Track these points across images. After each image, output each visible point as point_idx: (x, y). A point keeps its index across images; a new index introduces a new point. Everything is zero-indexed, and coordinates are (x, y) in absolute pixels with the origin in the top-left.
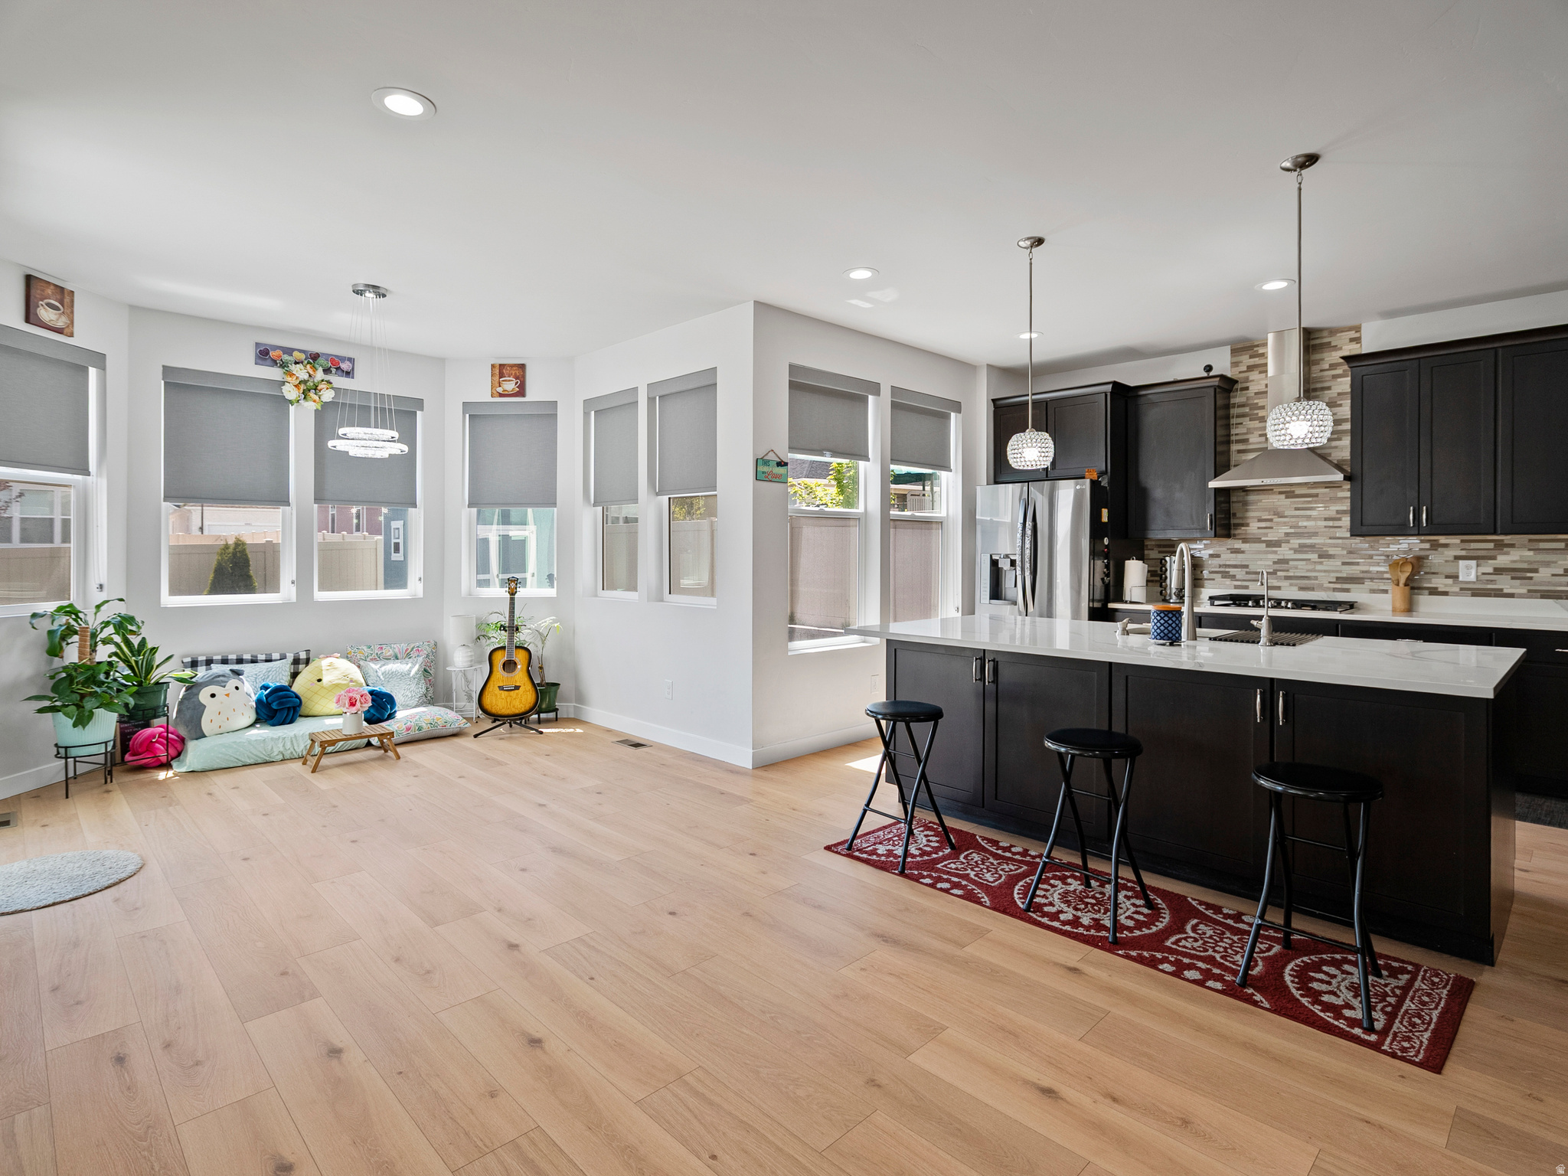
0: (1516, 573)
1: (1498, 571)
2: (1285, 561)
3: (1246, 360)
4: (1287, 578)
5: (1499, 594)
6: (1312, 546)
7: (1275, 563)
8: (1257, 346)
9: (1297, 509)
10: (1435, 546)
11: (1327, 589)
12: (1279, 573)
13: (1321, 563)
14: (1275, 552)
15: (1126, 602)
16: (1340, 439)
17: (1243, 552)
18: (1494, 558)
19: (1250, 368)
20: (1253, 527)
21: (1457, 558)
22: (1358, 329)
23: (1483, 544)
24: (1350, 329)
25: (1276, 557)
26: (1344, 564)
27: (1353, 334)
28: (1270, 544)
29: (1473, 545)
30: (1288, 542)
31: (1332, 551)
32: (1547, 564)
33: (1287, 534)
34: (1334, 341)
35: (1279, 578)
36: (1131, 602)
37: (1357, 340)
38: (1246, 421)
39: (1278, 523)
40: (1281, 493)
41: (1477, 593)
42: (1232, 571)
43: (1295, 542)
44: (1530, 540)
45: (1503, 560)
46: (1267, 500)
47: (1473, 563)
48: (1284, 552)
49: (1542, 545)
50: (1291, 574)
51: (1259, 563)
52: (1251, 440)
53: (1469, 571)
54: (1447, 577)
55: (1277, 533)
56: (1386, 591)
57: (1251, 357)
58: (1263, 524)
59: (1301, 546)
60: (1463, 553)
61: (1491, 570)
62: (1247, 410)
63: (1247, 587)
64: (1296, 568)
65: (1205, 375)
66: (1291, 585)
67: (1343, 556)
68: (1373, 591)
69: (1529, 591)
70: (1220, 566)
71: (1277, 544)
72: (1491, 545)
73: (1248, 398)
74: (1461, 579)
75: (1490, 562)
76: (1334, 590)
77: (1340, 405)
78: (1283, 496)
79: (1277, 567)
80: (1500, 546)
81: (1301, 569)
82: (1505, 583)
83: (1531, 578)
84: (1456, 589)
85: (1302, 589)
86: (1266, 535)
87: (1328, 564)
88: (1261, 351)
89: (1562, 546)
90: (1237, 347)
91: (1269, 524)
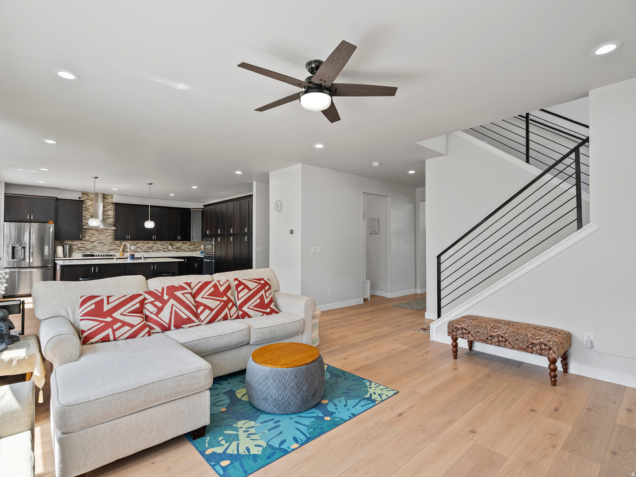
1: (137, 247)
2: (95, 246)
3: (86, 197)
4: (96, 250)
5: (137, 252)
6: (102, 242)
7: (93, 246)
8: (89, 194)
9: (98, 234)
10: (127, 243)
11: (106, 252)
12: (94, 249)
13: (104, 246)
14: (93, 244)
15: (58, 258)
16: (108, 219)
17: (84, 244)
18: (137, 245)
19: (87, 199)
20: (87, 238)
22: (112, 196)
23: (135, 242)
24: (111, 195)
25: (93, 245)
26: (109, 246)
27: (111, 197)
28: (91, 242)
29: (133, 243)
30: (96, 241)
31: (106, 244)
32: (145, 246)
33: (96, 240)
34: (107, 197)
35: (94, 250)
36: (60, 258)
37: (112, 198)
38: (85, 212)
39: (94, 237)
40: (94, 230)
41: (134, 252)
42: (81, 249)
43: (98, 242)
44: (142, 242)
45: (138, 245)
46: (91, 232)
47: (133, 246)
48: (95, 244)
49: (144, 243)
51: (88, 246)
52: (87, 217)
53: (133, 248)
55: (94, 239)
56: (118, 252)
57: (87, 196)
58: (90, 237)
59: (99, 242)
60: (132, 244)
61: (136, 247)
62: (86, 209)
63: (85, 253)
64: (98, 247)
65: (79, 199)
66: (97, 252)
67: (109, 245)
68: (115, 252)
69: (142, 251)
70: (78, 248)
71: (93, 242)
72: (136, 243)
73: (86, 206)
74: (131, 249)
76: (107, 252)
78: (95, 231)
80: (138, 243)
82: (138, 250)
83: (142, 249)
84: (130, 251)
86: (90, 240)
87: (105, 247)
88: (90, 195)
89: (147, 243)
90: (84, 193)
91: (91, 237)
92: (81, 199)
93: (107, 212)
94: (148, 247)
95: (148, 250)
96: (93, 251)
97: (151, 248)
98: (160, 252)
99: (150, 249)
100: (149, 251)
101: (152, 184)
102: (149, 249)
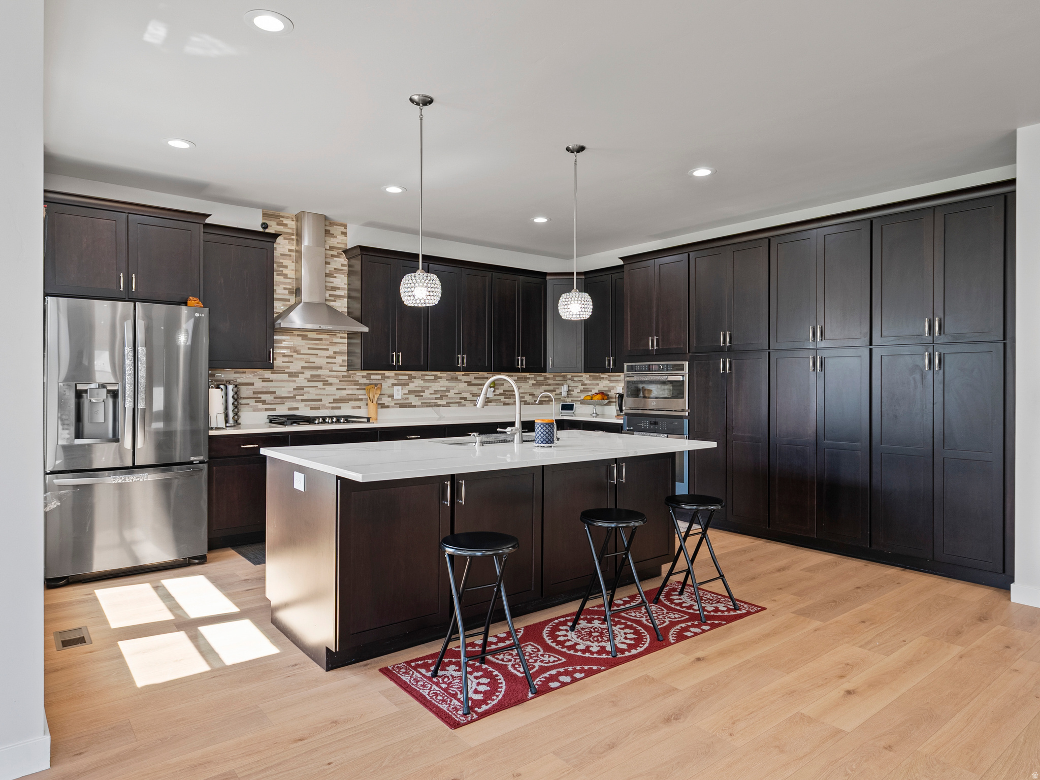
0: (417, 393)
1: (410, 392)
2: (301, 388)
3: (274, 225)
4: (303, 400)
5: (410, 406)
6: (319, 376)
7: (294, 389)
8: (283, 217)
9: (309, 349)
10: (384, 377)
11: (328, 408)
12: (298, 397)
13: (324, 389)
14: (294, 381)
16: (335, 301)
17: (272, 381)
18: (408, 385)
19: (280, 232)
20: (280, 361)
21: (394, 385)
22: (345, 226)
23: (404, 376)
24: (342, 225)
25: (295, 385)
26: (338, 389)
27: (342, 229)
28: (291, 375)
29: (401, 377)
30: (303, 373)
31: (331, 380)
32: (428, 388)
33: (303, 368)
34: (332, 230)
35: (297, 401)
37: (344, 234)
38: (279, 275)
39: (297, 359)
40: (298, 335)
41: (402, 406)
42: (264, 397)
43: (308, 373)
44: (422, 375)
45: (412, 386)
47: (400, 387)
48: (301, 381)
49: (427, 378)
50: (305, 397)
51: (283, 389)
53: (398, 393)
54: (389, 397)
55: (295, 367)
57: (278, 224)
58: (286, 359)
59: (312, 376)
60: (396, 382)
61: (407, 392)
63: (274, 409)
64: (309, 393)
65: (261, 230)
66: (305, 406)
67: (337, 384)
68: (353, 408)
69: (422, 403)
70: (254, 393)
71: (296, 375)
72: (406, 377)
73: (280, 256)
74: (395, 398)
75: (407, 387)
76: (333, 408)
77: (335, 277)
78: (300, 338)
79: (296, 392)
80: (411, 377)
81: (312, 393)
82: (413, 400)
83: (422, 396)
84: (393, 404)
85: (312, 408)
86: (288, 367)
87: (329, 389)
88: (285, 221)
89: (432, 378)
90: (271, 214)
91: (290, 359)
92: (267, 231)
93: (332, 279)
94: (436, 392)
95: (436, 399)
96: (295, 405)
97: (443, 395)
98: (464, 405)
99: (441, 398)
100: (439, 402)
101: (581, 149)
102: (438, 396)
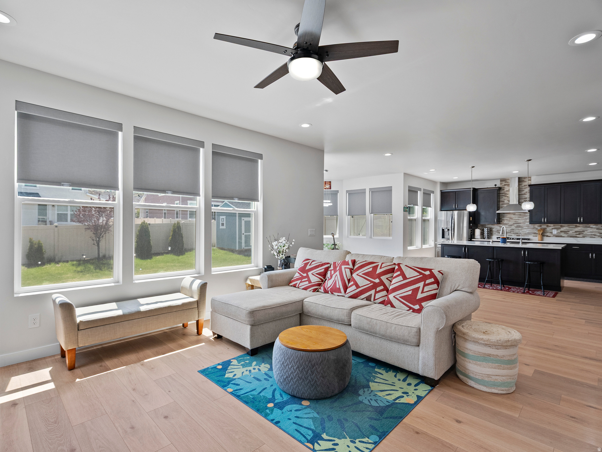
0: (565, 232)
1: (561, 232)
2: (513, 229)
3: (504, 183)
4: (513, 233)
5: (561, 236)
6: (520, 226)
7: (511, 230)
8: (507, 180)
10: (548, 226)
12: (512, 232)
13: (521, 230)
14: (511, 227)
15: (476, 239)
17: (503, 227)
18: (560, 229)
19: (505, 185)
20: (505, 222)
21: (553, 229)
22: (530, 178)
23: (558, 226)
25: (511, 229)
26: (527, 230)
27: (529, 179)
28: (509, 225)
29: (556, 226)
30: (514, 225)
32: (571, 230)
33: (514, 223)
34: (525, 180)
35: (512, 233)
36: (477, 239)
38: (504, 197)
39: (511, 221)
41: (557, 236)
43: (516, 225)
44: (568, 225)
45: (562, 229)
46: (509, 216)
47: (556, 230)
48: (513, 227)
49: (571, 226)
50: (515, 232)
52: (505, 202)
53: (555, 232)
54: (550, 233)
55: (511, 223)
56: (536, 236)
57: (505, 182)
59: (517, 226)
60: (554, 228)
61: (559, 231)
62: (504, 194)
64: (516, 231)
65: (495, 187)
66: (515, 235)
67: (527, 228)
68: (532, 236)
69: (568, 236)
70: (497, 230)
71: (511, 225)
72: (560, 226)
73: (504, 192)
74: (553, 233)
75: (560, 230)
77: (526, 195)
78: (513, 215)
79: (511, 231)
80: (562, 226)
81: (517, 231)
82: (563, 234)
83: (568, 233)
84: (552, 236)
85: (517, 236)
86: (508, 223)
87: (524, 230)
88: (508, 181)
89: (574, 226)
90: (502, 180)
91: (509, 221)
92: (496, 186)
93: (525, 196)
94: (576, 232)
95: (576, 234)
96: (511, 234)
97: (580, 233)
98: (594, 238)
99: (579, 234)
100: (578, 236)
101: (530, 160)
102: (578, 233)
